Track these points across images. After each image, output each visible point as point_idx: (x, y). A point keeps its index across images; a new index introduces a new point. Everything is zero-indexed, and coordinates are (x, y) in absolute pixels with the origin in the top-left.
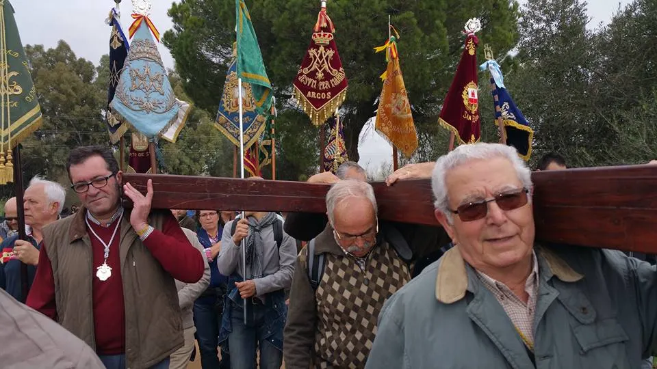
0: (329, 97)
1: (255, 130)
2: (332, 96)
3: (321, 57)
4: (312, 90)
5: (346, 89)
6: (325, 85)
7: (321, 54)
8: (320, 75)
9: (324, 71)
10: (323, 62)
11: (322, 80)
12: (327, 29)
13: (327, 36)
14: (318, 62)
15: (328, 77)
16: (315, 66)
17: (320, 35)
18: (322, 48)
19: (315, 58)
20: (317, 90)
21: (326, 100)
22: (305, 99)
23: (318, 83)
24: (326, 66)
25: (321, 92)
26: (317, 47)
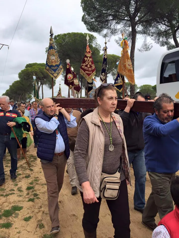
0: (91, 73)
1: (59, 72)
2: (92, 73)
3: (89, 61)
4: (87, 71)
5: (95, 71)
6: (90, 69)
7: (89, 60)
8: (89, 66)
9: (90, 65)
10: (89, 62)
11: (89, 68)
12: (89, 52)
13: (90, 54)
14: (88, 62)
15: (91, 67)
16: (87, 63)
17: (88, 54)
18: (89, 58)
19: (87, 61)
20: (88, 71)
21: (91, 74)
22: (85, 73)
23: (88, 68)
24: (90, 63)
25: (89, 71)
26: (87, 57)
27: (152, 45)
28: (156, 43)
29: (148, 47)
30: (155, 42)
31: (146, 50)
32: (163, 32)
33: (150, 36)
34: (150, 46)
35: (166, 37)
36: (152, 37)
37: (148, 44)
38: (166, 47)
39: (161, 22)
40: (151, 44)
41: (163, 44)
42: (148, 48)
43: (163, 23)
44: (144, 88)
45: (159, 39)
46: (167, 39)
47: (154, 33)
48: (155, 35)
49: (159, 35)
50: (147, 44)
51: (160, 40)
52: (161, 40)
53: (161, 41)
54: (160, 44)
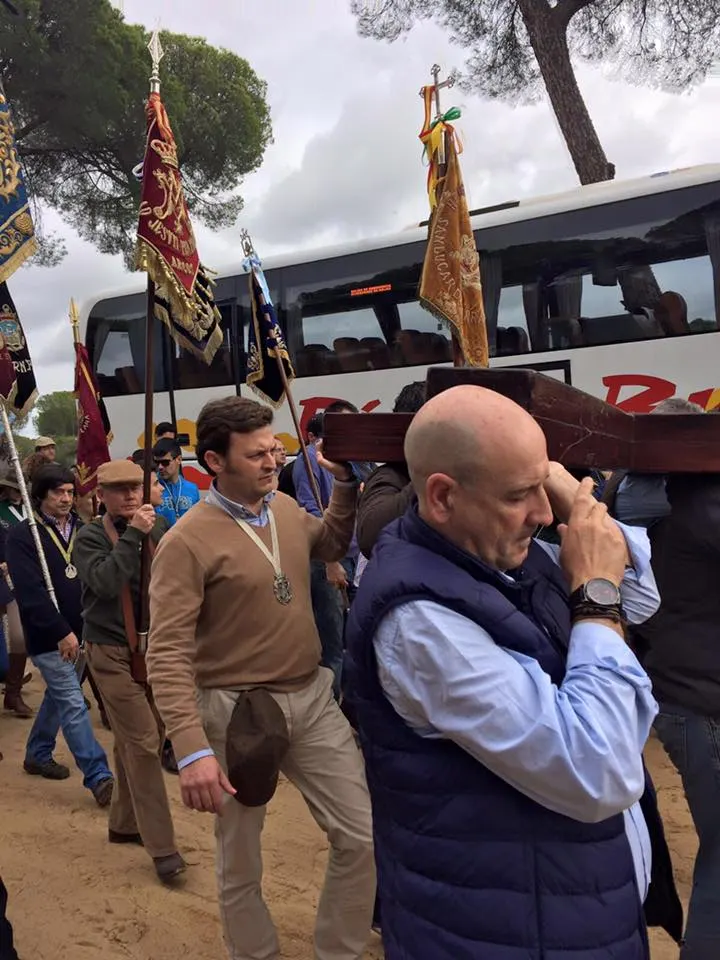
2: (194, 271)
3: (174, 191)
4: (176, 255)
8: (178, 226)
14: (173, 200)
15: (186, 233)
16: (171, 207)
17: (167, 149)
19: (167, 190)
22: (171, 269)
23: (179, 240)
24: (183, 212)
25: (185, 260)
27: (64, 247)
28: (82, 237)
29: (51, 253)
30: (81, 235)
31: (42, 263)
32: (106, 202)
33: (59, 209)
34: (57, 248)
35: (119, 222)
36: (66, 213)
37: (49, 241)
38: (122, 259)
39: (96, 164)
40: (59, 241)
41: (110, 246)
42: (48, 254)
43: (104, 168)
44: (57, 406)
45: (93, 226)
46: (123, 231)
47: (75, 197)
48: (78, 208)
49: (93, 208)
50: (45, 237)
51: (98, 228)
52: (100, 227)
53: (103, 231)
54: (99, 242)
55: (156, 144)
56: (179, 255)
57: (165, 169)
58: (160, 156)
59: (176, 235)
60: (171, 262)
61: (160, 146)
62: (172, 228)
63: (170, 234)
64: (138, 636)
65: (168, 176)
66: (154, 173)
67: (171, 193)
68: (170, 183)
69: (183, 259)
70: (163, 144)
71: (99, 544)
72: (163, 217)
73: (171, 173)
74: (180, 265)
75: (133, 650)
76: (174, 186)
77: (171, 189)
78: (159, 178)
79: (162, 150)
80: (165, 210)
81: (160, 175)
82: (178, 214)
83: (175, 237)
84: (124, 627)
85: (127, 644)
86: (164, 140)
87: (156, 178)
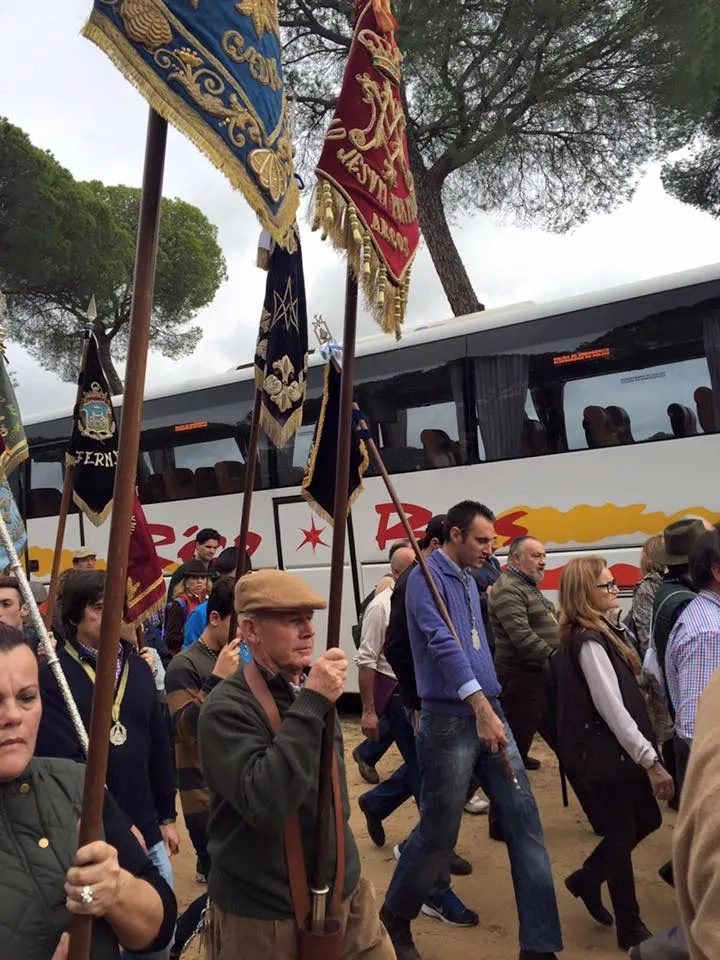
55: (365, 36)
56: (385, 214)
57: (379, 75)
58: (370, 54)
59: (386, 182)
60: (370, 222)
61: (373, 39)
62: (380, 169)
63: (375, 178)
64: (312, 896)
65: (382, 89)
66: (358, 78)
67: (383, 115)
68: (383, 99)
69: (392, 223)
70: (378, 38)
71: (247, 722)
72: (366, 147)
73: (388, 85)
74: (385, 229)
75: (301, 925)
76: (389, 107)
77: (385, 108)
78: (366, 86)
79: (376, 46)
80: (370, 137)
81: (367, 82)
82: (392, 152)
83: (382, 186)
84: (287, 882)
85: (292, 915)
86: (380, 33)
87: (360, 85)
